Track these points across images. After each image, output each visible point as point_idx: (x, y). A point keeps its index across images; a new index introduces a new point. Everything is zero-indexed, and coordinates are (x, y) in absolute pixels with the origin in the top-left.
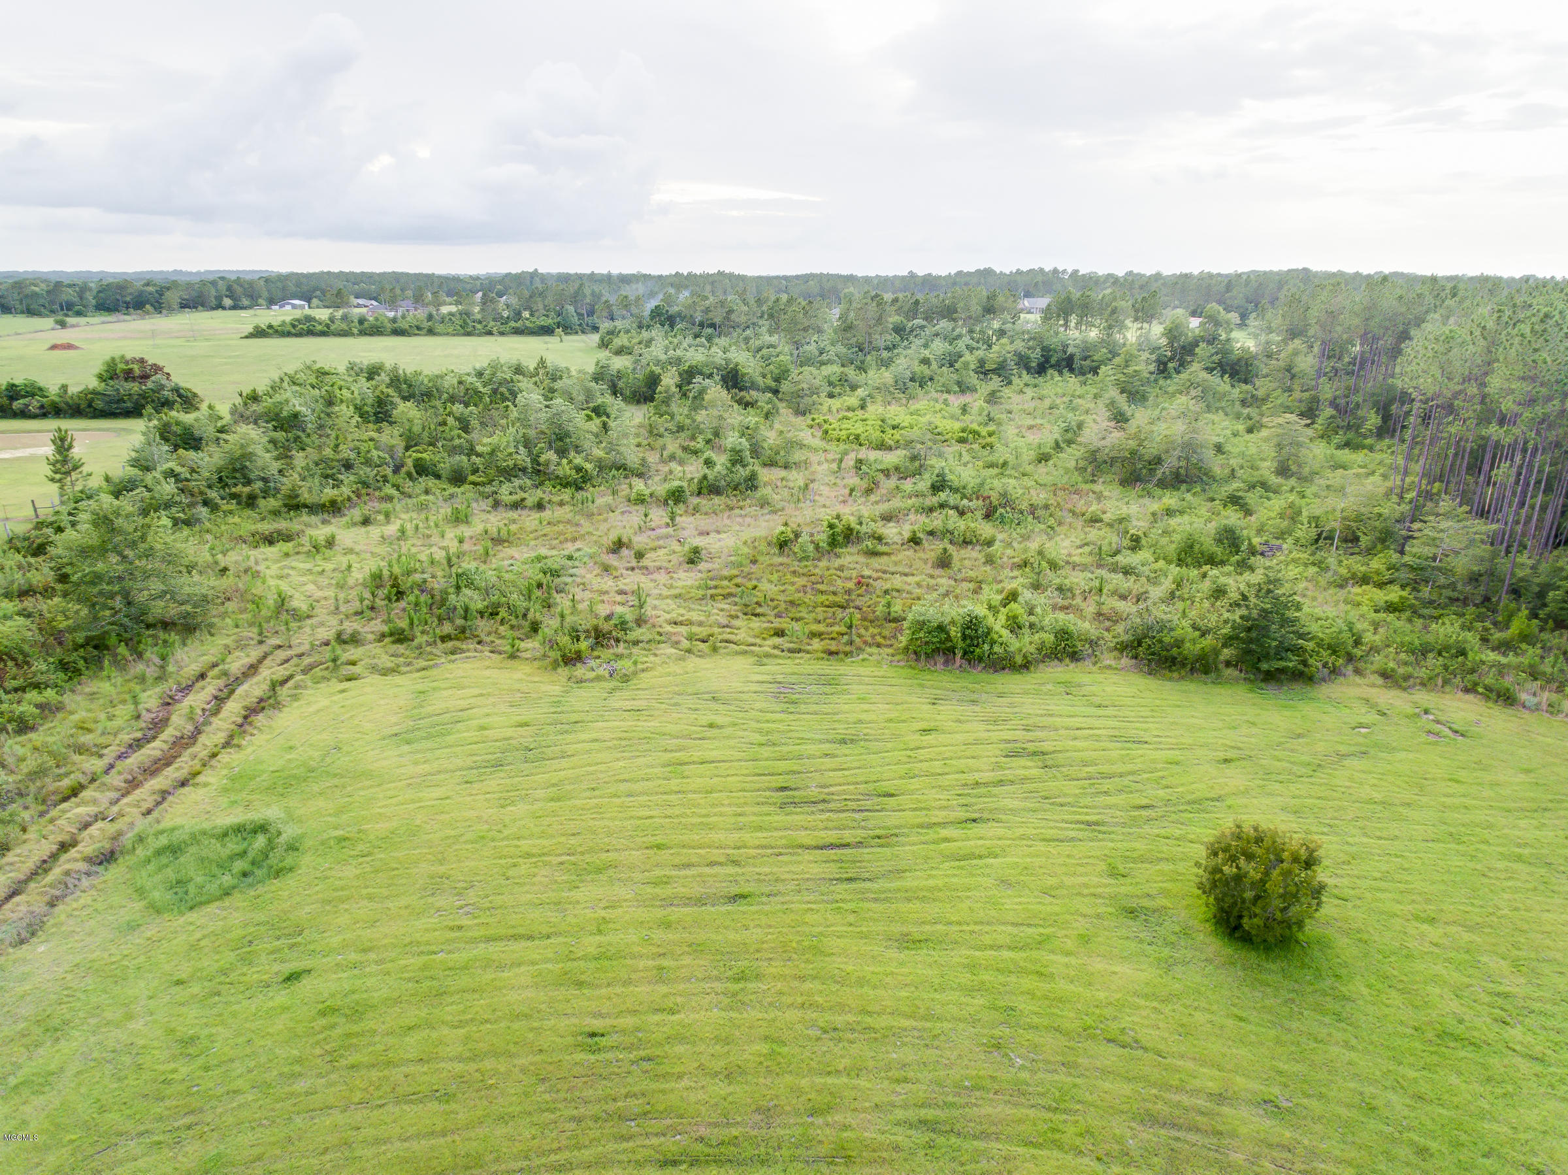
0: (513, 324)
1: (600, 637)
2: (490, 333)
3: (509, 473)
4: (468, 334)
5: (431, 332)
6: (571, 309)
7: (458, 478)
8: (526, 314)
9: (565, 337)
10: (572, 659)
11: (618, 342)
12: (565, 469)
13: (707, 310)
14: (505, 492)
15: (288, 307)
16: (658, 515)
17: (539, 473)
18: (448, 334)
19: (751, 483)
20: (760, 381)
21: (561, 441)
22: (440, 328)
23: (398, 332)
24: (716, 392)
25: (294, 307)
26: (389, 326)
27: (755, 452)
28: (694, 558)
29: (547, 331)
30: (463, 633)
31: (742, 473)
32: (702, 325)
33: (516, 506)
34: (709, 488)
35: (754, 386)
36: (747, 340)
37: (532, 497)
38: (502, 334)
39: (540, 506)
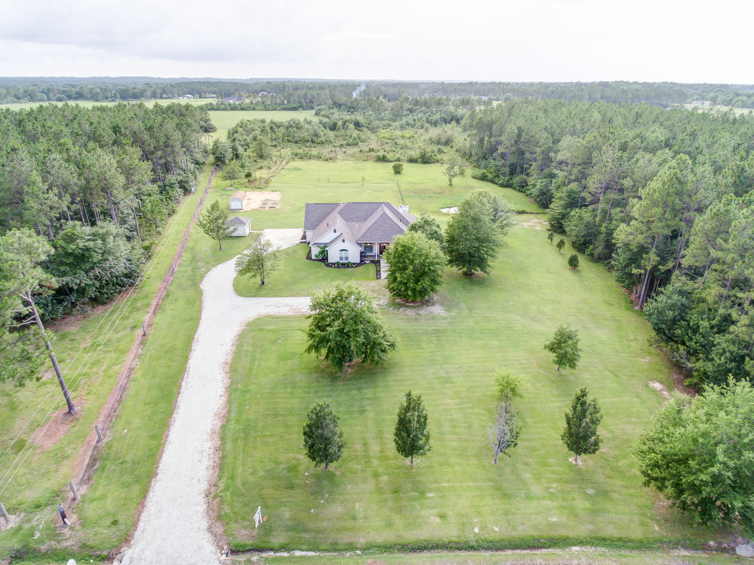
0: (282, 106)
1: (330, 159)
2: (275, 110)
3: (308, 141)
4: (267, 110)
5: (254, 109)
6: (303, 100)
7: (296, 142)
8: (286, 102)
9: (302, 111)
10: (327, 160)
11: (323, 113)
12: (319, 140)
13: (352, 103)
14: (307, 144)
15: (186, 98)
16: (338, 149)
17: (313, 142)
18: (260, 110)
19: (357, 144)
20: (365, 125)
21: (316, 135)
22: (257, 108)
23: (242, 109)
24: (351, 126)
25: (188, 98)
26: (239, 107)
27: (359, 139)
28: (345, 153)
29: (295, 109)
30: (310, 158)
31: (355, 142)
32: (350, 108)
33: (310, 147)
34: (348, 145)
35: (363, 126)
36: (364, 113)
37: (313, 146)
38: (280, 110)
39: (315, 147)
